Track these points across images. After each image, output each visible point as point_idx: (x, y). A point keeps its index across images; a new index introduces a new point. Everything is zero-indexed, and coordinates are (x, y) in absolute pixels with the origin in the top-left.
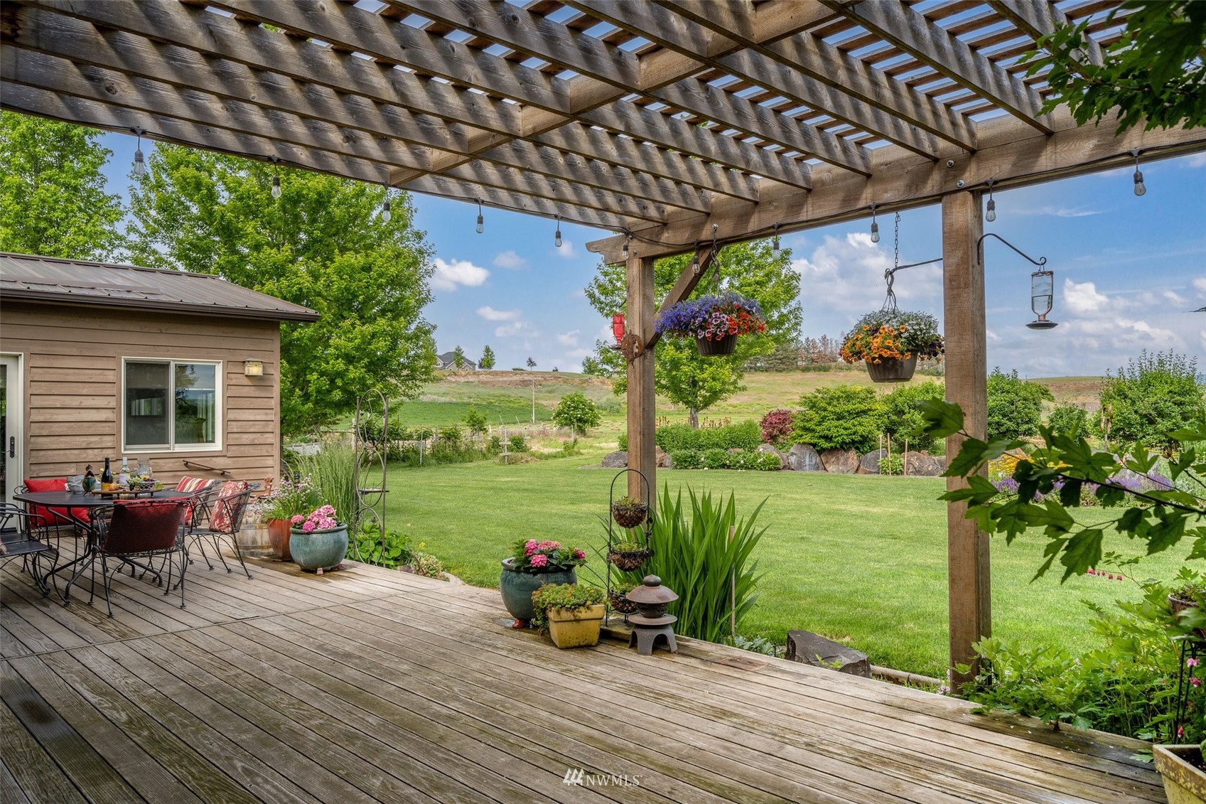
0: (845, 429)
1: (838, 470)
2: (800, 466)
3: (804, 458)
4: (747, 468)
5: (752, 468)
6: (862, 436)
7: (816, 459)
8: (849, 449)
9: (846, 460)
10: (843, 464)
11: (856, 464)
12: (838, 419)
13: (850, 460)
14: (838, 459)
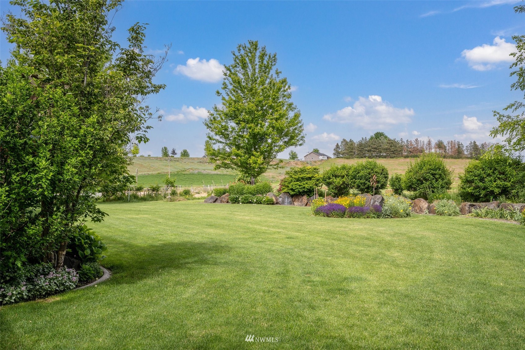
0: (299, 186)
1: (298, 205)
2: (283, 203)
3: (285, 199)
4: (258, 203)
5: (261, 203)
6: (307, 189)
7: (290, 199)
8: (304, 195)
9: (302, 200)
10: (301, 202)
11: (306, 202)
12: (297, 181)
13: (304, 200)
14: (299, 199)
